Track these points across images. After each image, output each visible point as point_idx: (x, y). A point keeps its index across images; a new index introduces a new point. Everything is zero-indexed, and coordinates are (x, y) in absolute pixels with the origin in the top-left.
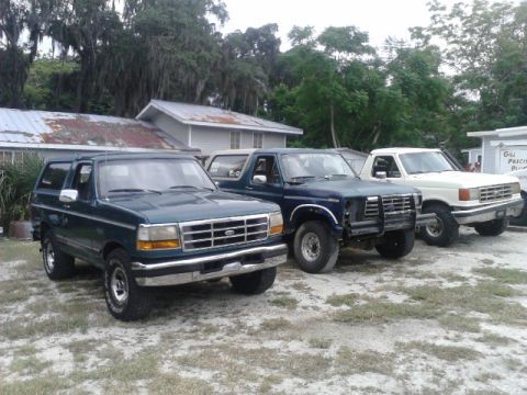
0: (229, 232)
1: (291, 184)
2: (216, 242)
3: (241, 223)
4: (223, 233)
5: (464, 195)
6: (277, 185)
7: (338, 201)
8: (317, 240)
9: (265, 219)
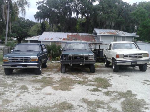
0: (19, 59)
2: (16, 61)
3: (22, 58)
4: (17, 60)
5: (118, 56)
9: (29, 58)
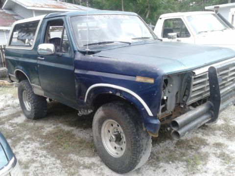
1: (84, 53)
6: (67, 55)
7: (151, 81)
8: (120, 129)
